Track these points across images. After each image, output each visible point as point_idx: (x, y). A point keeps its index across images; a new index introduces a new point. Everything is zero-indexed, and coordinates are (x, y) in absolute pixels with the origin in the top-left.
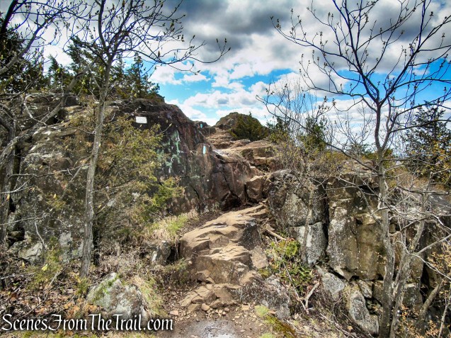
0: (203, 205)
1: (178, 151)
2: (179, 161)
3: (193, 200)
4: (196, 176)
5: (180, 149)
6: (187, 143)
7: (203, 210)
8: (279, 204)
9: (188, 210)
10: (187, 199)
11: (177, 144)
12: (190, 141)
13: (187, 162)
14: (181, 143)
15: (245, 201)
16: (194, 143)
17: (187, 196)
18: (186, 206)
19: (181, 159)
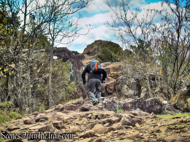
0: (85, 95)
1: (72, 71)
2: (73, 75)
3: (80, 93)
4: (81, 82)
5: (73, 70)
6: (76, 67)
7: (86, 98)
8: (120, 90)
9: (79, 97)
10: (78, 92)
11: (71, 67)
12: (77, 65)
13: (76, 76)
14: (73, 67)
15: (106, 95)
16: (78, 66)
17: (78, 91)
18: (78, 96)
19: (74, 74)
